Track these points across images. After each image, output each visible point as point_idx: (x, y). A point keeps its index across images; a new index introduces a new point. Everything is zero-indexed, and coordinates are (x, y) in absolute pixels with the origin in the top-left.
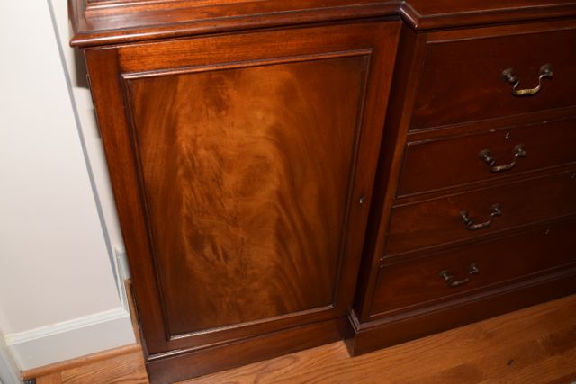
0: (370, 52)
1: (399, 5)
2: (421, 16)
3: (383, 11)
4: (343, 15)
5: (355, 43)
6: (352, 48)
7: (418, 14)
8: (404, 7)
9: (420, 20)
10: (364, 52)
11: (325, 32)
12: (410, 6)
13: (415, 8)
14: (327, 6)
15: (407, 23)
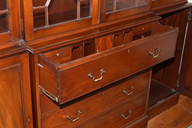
0: (20, 64)
1: (26, 48)
2: (34, 50)
3: (21, 51)
4: (8, 54)
5: (15, 62)
6: (13, 64)
7: (33, 49)
8: (28, 48)
9: (34, 51)
10: (17, 65)
11: (4, 61)
12: (30, 48)
13: (31, 48)
14: (2, 52)
15: (30, 53)
